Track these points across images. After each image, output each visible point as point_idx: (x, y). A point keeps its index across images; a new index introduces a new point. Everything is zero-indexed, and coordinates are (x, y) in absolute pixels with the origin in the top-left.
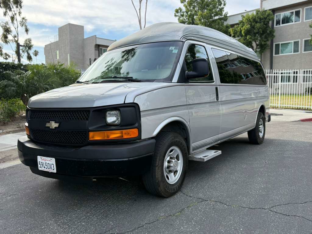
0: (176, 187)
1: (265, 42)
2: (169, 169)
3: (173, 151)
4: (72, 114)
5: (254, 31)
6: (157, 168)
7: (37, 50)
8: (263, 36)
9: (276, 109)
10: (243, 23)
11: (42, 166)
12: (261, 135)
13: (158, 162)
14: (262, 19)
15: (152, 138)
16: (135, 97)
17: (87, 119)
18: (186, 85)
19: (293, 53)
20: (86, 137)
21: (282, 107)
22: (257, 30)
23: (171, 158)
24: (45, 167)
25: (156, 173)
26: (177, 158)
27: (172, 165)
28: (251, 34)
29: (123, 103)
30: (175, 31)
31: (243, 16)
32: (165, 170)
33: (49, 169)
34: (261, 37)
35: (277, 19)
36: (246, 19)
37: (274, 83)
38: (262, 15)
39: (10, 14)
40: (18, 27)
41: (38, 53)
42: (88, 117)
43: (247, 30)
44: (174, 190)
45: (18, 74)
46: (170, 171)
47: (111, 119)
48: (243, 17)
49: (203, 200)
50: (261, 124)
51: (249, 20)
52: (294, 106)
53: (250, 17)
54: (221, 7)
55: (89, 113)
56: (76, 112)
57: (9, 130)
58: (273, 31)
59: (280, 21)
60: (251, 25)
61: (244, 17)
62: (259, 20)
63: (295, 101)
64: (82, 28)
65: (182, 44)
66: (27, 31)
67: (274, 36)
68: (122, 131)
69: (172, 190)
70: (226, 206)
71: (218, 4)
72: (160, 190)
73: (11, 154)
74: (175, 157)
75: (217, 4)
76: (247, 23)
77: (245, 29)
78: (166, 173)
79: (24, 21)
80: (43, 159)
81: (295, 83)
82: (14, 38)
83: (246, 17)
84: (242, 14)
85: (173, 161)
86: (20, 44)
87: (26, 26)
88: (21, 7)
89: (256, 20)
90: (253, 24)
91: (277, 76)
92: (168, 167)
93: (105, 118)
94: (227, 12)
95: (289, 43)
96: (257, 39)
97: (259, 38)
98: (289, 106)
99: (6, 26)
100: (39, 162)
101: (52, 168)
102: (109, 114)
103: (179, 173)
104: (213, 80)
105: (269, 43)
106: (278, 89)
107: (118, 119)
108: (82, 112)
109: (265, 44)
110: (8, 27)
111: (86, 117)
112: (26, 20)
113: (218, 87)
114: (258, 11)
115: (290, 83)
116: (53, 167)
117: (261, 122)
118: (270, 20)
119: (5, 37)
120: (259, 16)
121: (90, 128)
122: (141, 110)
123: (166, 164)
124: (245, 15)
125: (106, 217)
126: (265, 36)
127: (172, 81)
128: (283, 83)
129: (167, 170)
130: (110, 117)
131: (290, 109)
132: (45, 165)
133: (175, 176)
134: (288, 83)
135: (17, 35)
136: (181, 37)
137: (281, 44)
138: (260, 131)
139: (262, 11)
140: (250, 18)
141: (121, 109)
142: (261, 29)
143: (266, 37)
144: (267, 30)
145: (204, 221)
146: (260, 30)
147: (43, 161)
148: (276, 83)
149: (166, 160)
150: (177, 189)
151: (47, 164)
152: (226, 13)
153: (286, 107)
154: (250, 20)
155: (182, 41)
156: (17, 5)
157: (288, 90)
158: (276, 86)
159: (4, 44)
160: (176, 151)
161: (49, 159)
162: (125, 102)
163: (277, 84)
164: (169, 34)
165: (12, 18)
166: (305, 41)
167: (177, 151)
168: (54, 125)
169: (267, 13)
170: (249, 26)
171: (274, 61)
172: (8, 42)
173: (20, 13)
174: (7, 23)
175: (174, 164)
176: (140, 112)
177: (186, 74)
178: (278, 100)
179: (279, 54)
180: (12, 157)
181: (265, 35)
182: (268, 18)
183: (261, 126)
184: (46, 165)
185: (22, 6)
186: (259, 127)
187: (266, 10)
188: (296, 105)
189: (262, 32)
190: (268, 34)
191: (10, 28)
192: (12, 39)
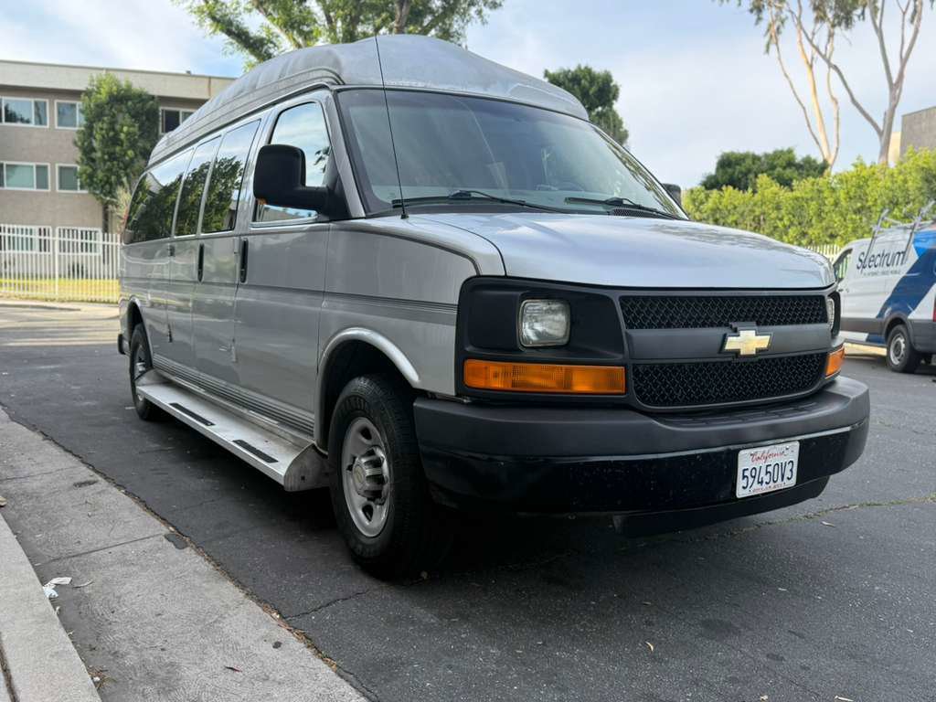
11: (751, 480)
19: (35, 189)
24: (761, 482)
33: (775, 482)
80: (759, 455)
81: (44, 253)
95: (27, 166)
100: (745, 470)
101: (788, 474)
115: (33, 252)
116: (791, 470)
132: (763, 474)
137: (7, 166)
147: (761, 464)
151: (770, 469)
166: (61, 169)
184: (767, 473)
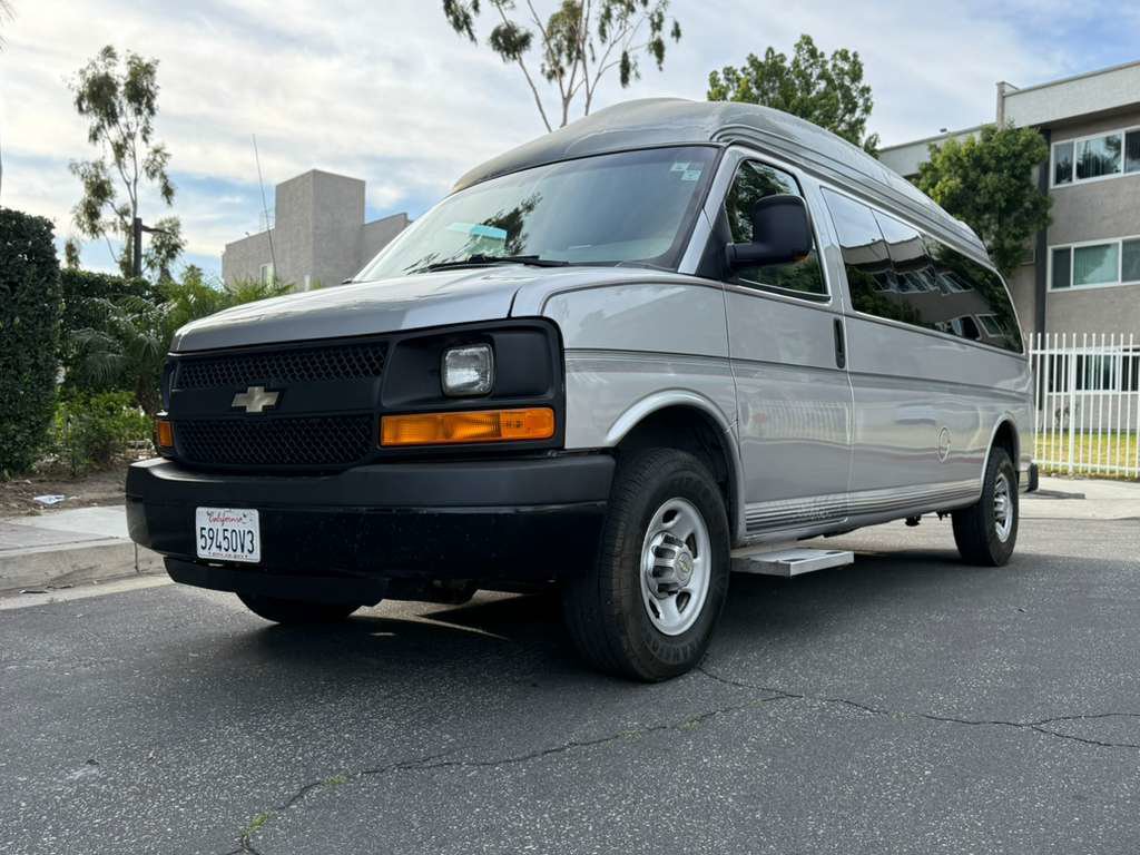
0: (684, 649)
1: (1016, 237)
2: (661, 580)
3: (677, 518)
4: (326, 360)
5: (974, 201)
6: (616, 562)
7: (197, 267)
8: (1010, 220)
9: (1057, 476)
10: (936, 170)
11: (209, 541)
12: (1003, 532)
13: (620, 544)
14: (1006, 158)
15: (604, 451)
16: (548, 300)
17: (377, 373)
18: (727, 290)
19: (1119, 283)
20: (369, 437)
21: (1080, 470)
22: (987, 196)
23: (668, 540)
24: (220, 547)
25: (614, 580)
26: (692, 542)
27: (671, 563)
28: (965, 212)
29: (505, 316)
30: (691, 116)
31: (935, 146)
32: (646, 577)
33: (235, 551)
34: (1000, 221)
35: (1061, 160)
36: (944, 157)
37: (1051, 389)
38: (1005, 146)
39: (113, 134)
40: (136, 180)
41: (201, 274)
42: (381, 365)
43: (951, 194)
44: (677, 656)
45: (133, 311)
46: (665, 589)
47: (460, 375)
48: (935, 149)
49: (783, 695)
50: (1004, 493)
51: (955, 161)
52: (1127, 470)
53: (962, 149)
54: (853, 119)
55: (385, 353)
56: (341, 352)
57: (88, 496)
58: (1046, 202)
59: (1069, 168)
60: (964, 179)
61: (939, 151)
62: (994, 161)
63: (1131, 455)
64: (359, 186)
65: (714, 155)
66: (168, 192)
67: (1050, 221)
68: (498, 415)
69: (668, 655)
70: (868, 712)
71: (842, 106)
72: (626, 647)
73: (93, 564)
74: (684, 539)
75: (837, 109)
76: (950, 171)
77: (942, 193)
78: (650, 593)
79: (159, 159)
80: (215, 516)
81: (1129, 393)
82: (122, 218)
83: (945, 152)
84: (933, 143)
85: (676, 549)
86: (144, 223)
87: (163, 176)
88: (152, 112)
89: (985, 162)
90: (973, 175)
91: (1059, 357)
92: (659, 571)
93: (439, 373)
94: (877, 135)
95: (1107, 246)
96: (987, 228)
97: (994, 227)
98: (1108, 467)
99: (97, 176)
100: (203, 529)
101: (248, 546)
102: (454, 355)
103: (698, 602)
104: (826, 292)
105: (1030, 243)
106: (1067, 411)
107: (483, 375)
108: (359, 350)
109: (1016, 249)
110: (103, 178)
111: (372, 365)
112: (166, 155)
113: (844, 320)
114: (988, 132)
115: (1110, 392)
116: (251, 542)
117: (1002, 485)
118: (1033, 162)
119: (92, 213)
120: (993, 147)
121: (386, 404)
122: (566, 345)
123: (649, 560)
124: (940, 144)
125: (431, 721)
126: (1016, 219)
127: (678, 268)
128: (1083, 392)
129: (653, 581)
130: (456, 366)
131: (1114, 479)
132: (221, 538)
133: (681, 612)
134: (1102, 392)
135: (131, 206)
136: (714, 135)
137: (1076, 249)
138: (1000, 516)
139: (1002, 132)
140: (960, 155)
141: (496, 337)
142: (1000, 194)
143: (1019, 222)
144: (1024, 196)
145: (789, 746)
146: (998, 196)
147: (217, 526)
148: (1058, 390)
149: (648, 544)
150: (689, 655)
151: (228, 534)
152: (870, 138)
153: (1098, 473)
154: (959, 159)
155: (718, 147)
156: (140, 104)
157: (1105, 417)
158: (1058, 404)
159: (87, 237)
160: (686, 518)
161: (237, 513)
162: (510, 311)
163: (1062, 393)
164: (670, 123)
165: (119, 150)
167: (690, 519)
168: (258, 401)
169: (1023, 138)
170: (959, 180)
171: (1052, 311)
172: (100, 229)
173: (146, 131)
174: (99, 165)
175: (677, 563)
176: (562, 351)
177: (727, 251)
178: (1065, 449)
179: (1068, 284)
180: (97, 574)
181: (1015, 214)
182: (1026, 154)
183: (1001, 499)
184: (225, 538)
185: (155, 106)
186: (996, 500)
187: (1019, 130)
188: (1134, 466)
189: (1003, 205)
190: (1027, 212)
191: (109, 182)
192: (112, 220)
